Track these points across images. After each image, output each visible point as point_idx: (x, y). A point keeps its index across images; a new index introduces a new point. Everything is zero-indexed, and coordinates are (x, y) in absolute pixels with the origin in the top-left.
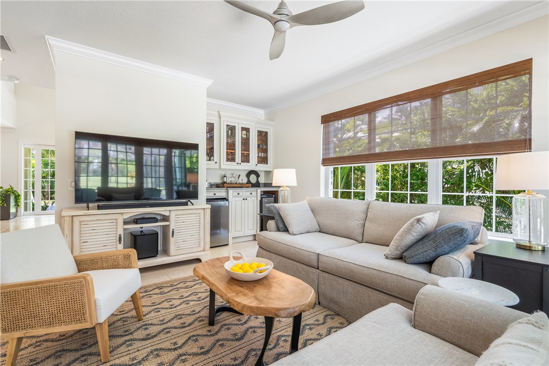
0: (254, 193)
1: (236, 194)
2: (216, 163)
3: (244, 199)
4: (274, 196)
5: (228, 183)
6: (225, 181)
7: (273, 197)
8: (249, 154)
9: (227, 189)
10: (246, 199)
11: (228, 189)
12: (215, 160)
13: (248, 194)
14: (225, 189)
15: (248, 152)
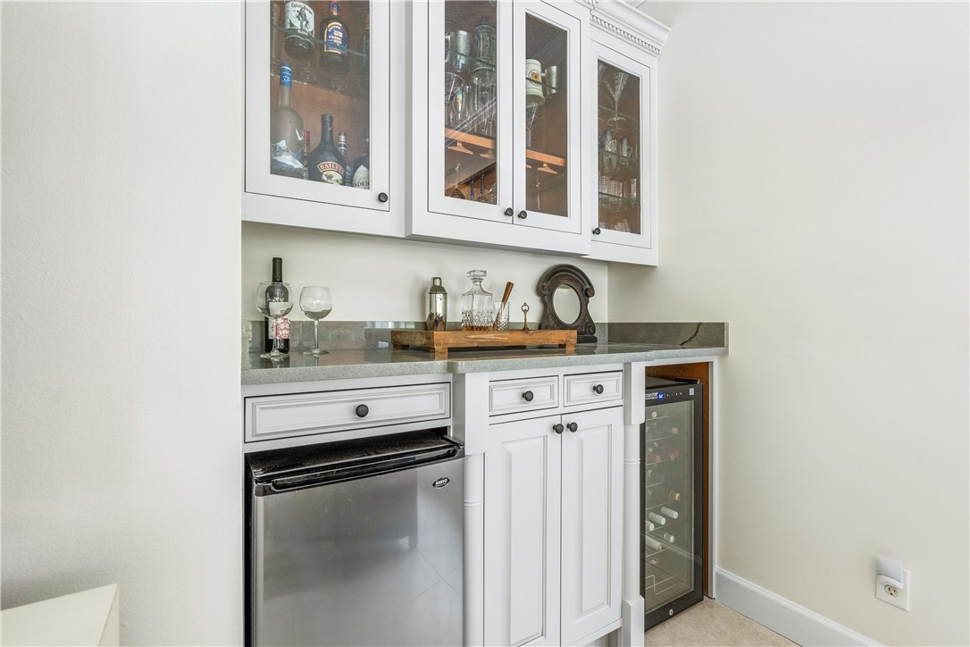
0: (612, 385)
1: (508, 398)
2: (382, 198)
3: (558, 429)
4: (692, 391)
5: (456, 328)
6: (440, 311)
7: (686, 397)
8: (563, 170)
9: (451, 369)
10: (573, 427)
11: (462, 365)
12: (378, 185)
13: (581, 389)
14: (440, 364)
15: (557, 161)
